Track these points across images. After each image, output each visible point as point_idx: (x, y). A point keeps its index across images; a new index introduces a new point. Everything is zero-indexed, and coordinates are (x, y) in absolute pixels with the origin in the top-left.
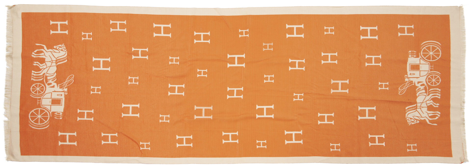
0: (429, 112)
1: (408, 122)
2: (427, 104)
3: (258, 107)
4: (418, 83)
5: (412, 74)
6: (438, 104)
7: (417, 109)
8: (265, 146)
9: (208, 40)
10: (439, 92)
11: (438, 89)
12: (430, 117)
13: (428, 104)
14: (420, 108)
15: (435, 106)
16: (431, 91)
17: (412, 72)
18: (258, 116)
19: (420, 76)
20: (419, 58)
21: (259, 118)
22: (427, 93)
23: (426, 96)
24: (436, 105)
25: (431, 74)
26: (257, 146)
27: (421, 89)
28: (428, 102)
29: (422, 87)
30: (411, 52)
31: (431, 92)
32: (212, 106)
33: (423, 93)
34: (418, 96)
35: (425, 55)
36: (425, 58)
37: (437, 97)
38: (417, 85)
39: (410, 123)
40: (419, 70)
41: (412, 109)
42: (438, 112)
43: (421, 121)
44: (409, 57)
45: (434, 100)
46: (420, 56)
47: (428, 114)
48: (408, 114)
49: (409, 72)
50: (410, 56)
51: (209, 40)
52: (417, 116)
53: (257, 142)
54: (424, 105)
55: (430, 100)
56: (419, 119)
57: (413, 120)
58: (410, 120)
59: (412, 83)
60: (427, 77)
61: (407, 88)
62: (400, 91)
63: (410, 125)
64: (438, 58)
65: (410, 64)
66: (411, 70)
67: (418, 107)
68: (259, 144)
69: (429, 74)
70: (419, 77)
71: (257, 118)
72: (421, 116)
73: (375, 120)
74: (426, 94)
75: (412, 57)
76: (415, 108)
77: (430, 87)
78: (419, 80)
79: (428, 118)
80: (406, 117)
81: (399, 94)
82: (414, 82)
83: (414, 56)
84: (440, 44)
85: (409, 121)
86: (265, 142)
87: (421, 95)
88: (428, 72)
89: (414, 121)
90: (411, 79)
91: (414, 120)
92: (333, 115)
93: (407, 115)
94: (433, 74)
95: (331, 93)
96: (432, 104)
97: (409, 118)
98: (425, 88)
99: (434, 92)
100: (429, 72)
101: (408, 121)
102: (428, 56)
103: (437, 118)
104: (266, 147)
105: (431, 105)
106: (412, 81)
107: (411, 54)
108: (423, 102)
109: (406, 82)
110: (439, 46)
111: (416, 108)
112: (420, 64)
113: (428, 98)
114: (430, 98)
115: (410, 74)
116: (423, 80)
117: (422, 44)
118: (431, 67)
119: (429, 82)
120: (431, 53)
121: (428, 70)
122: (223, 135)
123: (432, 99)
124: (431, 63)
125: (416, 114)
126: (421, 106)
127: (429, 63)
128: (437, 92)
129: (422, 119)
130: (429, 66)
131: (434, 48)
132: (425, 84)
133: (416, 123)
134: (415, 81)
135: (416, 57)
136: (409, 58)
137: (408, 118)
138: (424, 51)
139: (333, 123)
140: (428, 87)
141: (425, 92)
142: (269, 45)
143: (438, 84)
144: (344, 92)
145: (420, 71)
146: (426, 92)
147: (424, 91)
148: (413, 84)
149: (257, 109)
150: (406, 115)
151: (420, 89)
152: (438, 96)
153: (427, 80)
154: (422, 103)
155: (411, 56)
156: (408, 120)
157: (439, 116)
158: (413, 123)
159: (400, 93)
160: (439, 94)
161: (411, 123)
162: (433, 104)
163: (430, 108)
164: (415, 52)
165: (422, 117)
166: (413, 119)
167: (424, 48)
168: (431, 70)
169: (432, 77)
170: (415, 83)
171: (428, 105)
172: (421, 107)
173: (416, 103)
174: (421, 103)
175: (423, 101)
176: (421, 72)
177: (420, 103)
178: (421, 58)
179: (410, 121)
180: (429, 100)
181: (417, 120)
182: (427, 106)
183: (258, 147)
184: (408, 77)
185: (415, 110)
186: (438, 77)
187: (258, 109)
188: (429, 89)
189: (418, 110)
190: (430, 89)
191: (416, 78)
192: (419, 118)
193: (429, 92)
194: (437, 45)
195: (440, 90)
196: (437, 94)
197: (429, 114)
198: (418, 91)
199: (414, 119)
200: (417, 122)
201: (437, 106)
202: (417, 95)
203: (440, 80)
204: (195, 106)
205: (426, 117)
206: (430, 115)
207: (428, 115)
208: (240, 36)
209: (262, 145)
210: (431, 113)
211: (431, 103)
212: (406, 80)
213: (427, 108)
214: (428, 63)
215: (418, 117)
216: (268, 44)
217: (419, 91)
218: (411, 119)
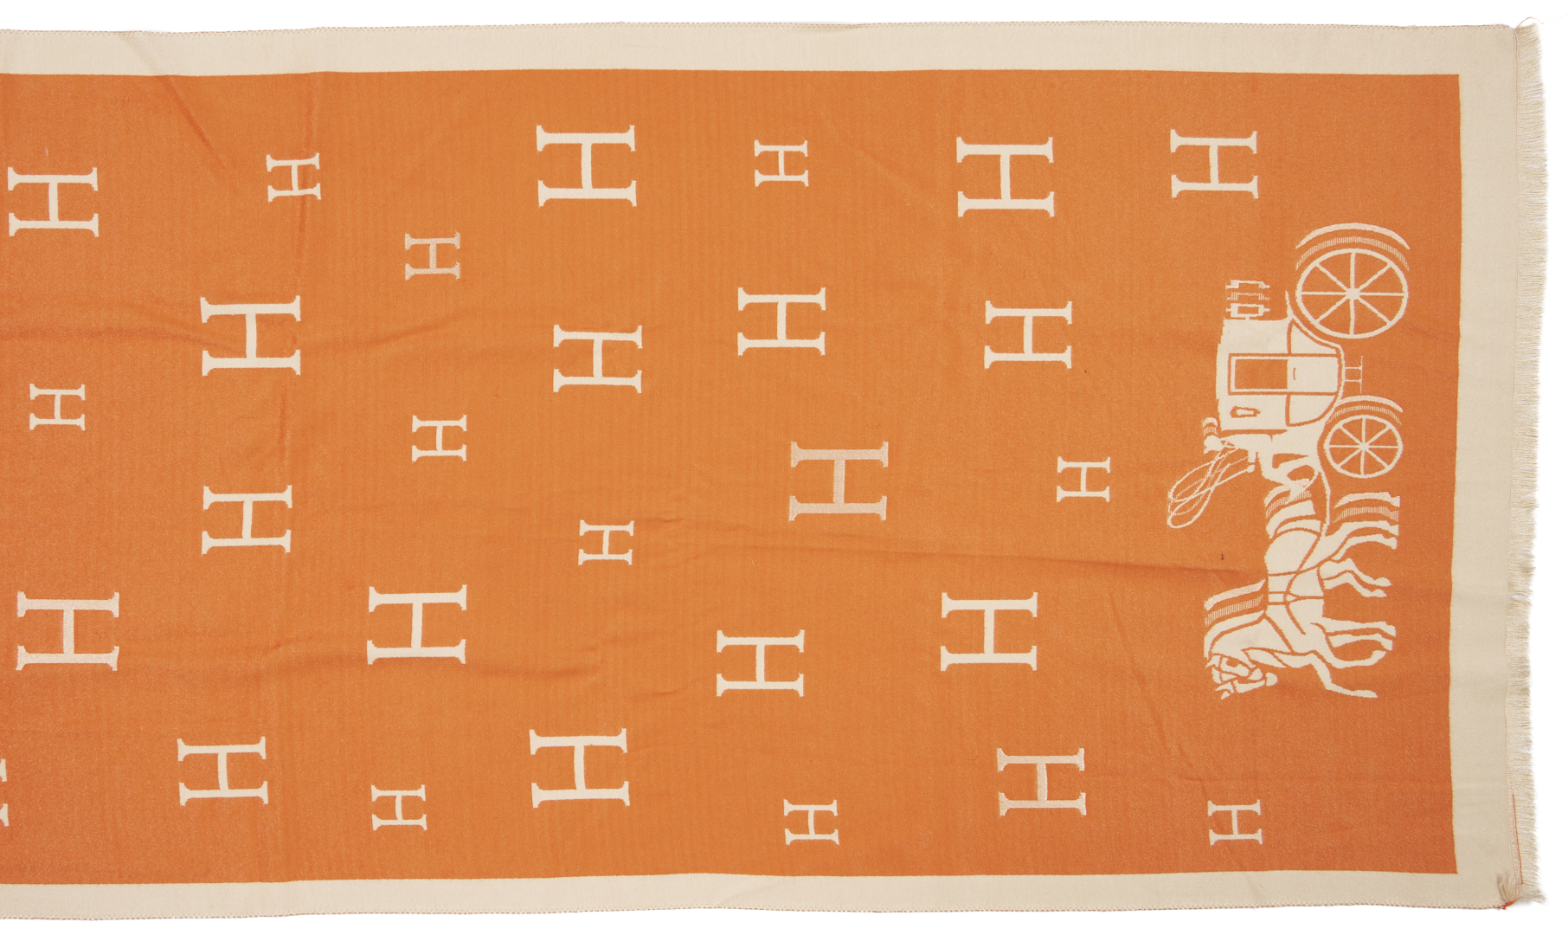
0: (1333, 625)
1: (1216, 679)
2: (1321, 581)
3: (376, 599)
4: (1278, 460)
5: (1246, 412)
6: (1384, 582)
7: (1270, 608)
8: (418, 817)
9: (89, 218)
10: (1394, 515)
11: (1385, 496)
12: (1341, 652)
13: (1328, 579)
14: (1286, 603)
15: (1366, 593)
16: (1350, 505)
17: (1243, 401)
18: (374, 652)
19: (1288, 424)
20: (1285, 323)
21: (380, 662)
22: (1323, 521)
23: (1319, 535)
24: (1372, 588)
25: (1352, 414)
26: (374, 817)
27: (1292, 498)
28: (1329, 569)
29: (1299, 487)
30: (1242, 288)
31: (1345, 514)
32: (117, 595)
33: (1301, 518)
34: (1276, 536)
35: (1316, 306)
36: (1316, 323)
37: (1379, 538)
38: (1269, 473)
39: (1226, 684)
40: (1285, 387)
41: (1238, 607)
42: (1382, 625)
43: (1285, 673)
44: (1228, 316)
45: (1365, 556)
46: (1290, 311)
47: (1328, 635)
48: (1216, 639)
49: (1225, 402)
50: (1234, 309)
51: (96, 216)
52: (1264, 649)
53: (374, 799)
54: (1307, 585)
55: (1343, 559)
56: (1280, 665)
57: (1241, 671)
58: (1225, 667)
59: (1245, 464)
60: (1328, 428)
61: (1212, 489)
62: (1172, 509)
63: (1227, 699)
64: (1390, 324)
65: (1231, 355)
66: (1238, 386)
67: (1272, 598)
68: (386, 808)
69: (1338, 413)
70: (1285, 431)
71: (370, 662)
72: (1290, 647)
73: (1034, 668)
74: (1322, 526)
75: (1248, 316)
76: (1258, 600)
77: (1341, 485)
78: (1281, 445)
79: (1328, 661)
80: (1206, 655)
81: (1169, 522)
82: (1251, 459)
83: (1255, 310)
84: (1401, 241)
85: (1221, 678)
86: (421, 793)
87: (1291, 530)
88: (1335, 399)
89: (1250, 674)
90: (1239, 442)
91: (1251, 671)
92: (798, 641)
93: (1213, 644)
94: (1359, 413)
95: (792, 518)
96: (1349, 579)
97: (1223, 656)
98: (1316, 494)
99: (1363, 510)
100: (1340, 402)
101: (1215, 673)
102: (1334, 308)
103: (1378, 656)
104: (422, 822)
105: (1346, 586)
106: (1244, 453)
107: (1241, 300)
108: (1304, 568)
109: (1212, 454)
110: (1399, 255)
111: (1264, 605)
112: (1290, 354)
113: (1329, 544)
114: (1341, 547)
115: (1234, 413)
116: (1305, 443)
117: (1303, 242)
118: (1350, 374)
119: (1338, 456)
120: (1353, 294)
121: (1334, 390)
122: (181, 758)
123: (1354, 553)
124: (1352, 352)
125: (1264, 635)
126: (1292, 590)
127: (1337, 349)
128: (1382, 510)
129: (1296, 663)
130: (1340, 368)
131: (1367, 266)
132: (1317, 468)
133: (1261, 684)
134: (1260, 449)
135: (1265, 317)
136: (1226, 322)
137: (1215, 661)
138: (1315, 281)
139: (798, 685)
140: (1331, 484)
141: (1312, 512)
142: (439, 246)
143: (1388, 468)
144: (863, 515)
145: (1289, 394)
146: (1319, 515)
147: (1308, 508)
148: (1251, 469)
149: (371, 609)
150: (1208, 639)
151: (1287, 494)
152: (1387, 535)
153: (1327, 446)
154: (1297, 573)
155: (1241, 310)
156: (1219, 669)
157: (1388, 645)
158: (1243, 688)
159: (1176, 520)
160: (1392, 523)
161: (1234, 688)
162: (1357, 578)
163: (1339, 602)
164: (1262, 285)
165: (1293, 653)
166: (1244, 665)
167: (1316, 263)
168: (1350, 390)
169: (1354, 427)
170: (1257, 463)
171: (1329, 585)
172: (1289, 598)
173: (1261, 573)
174: (1290, 577)
175: (1301, 566)
176: (1293, 397)
177: (1285, 574)
178: (1298, 321)
179: (1226, 677)
180: (1338, 557)
181: (1265, 669)
182: (1321, 594)
183: (377, 822)
184: (1219, 428)
185: (1256, 616)
186: (1389, 426)
187: (380, 608)
188: (1335, 499)
189: (1271, 611)
190: (1340, 498)
191: (1267, 437)
192: (1280, 661)
193: (1334, 513)
194: (1384, 246)
195: (1396, 502)
196: (1383, 525)
197: (1336, 633)
198: (1274, 506)
199: (1252, 666)
200: (1264, 678)
201: (1380, 594)
202: (1271, 528)
203: (1400, 447)
204: (21, 596)
205: (1315, 652)
206: (1338, 641)
207: (1329, 643)
208: (273, 194)
209: (403, 811)
210: (1345, 630)
211: (1344, 572)
212: (1212, 443)
213: (1322, 602)
214: (1334, 352)
215: (1271, 652)
216: (433, 243)
217: (1278, 509)
218: (1233, 662)
